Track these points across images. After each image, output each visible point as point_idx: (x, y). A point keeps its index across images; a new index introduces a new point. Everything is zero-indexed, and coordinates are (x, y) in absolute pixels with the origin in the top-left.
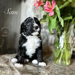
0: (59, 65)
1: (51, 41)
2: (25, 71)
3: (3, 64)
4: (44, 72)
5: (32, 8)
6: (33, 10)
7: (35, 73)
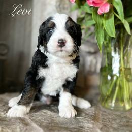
0: (111, 110)
1: (90, 66)
2: (53, 125)
3: (3, 113)
4: (91, 126)
5: (56, 6)
6: (57, 8)
7: (74, 128)
